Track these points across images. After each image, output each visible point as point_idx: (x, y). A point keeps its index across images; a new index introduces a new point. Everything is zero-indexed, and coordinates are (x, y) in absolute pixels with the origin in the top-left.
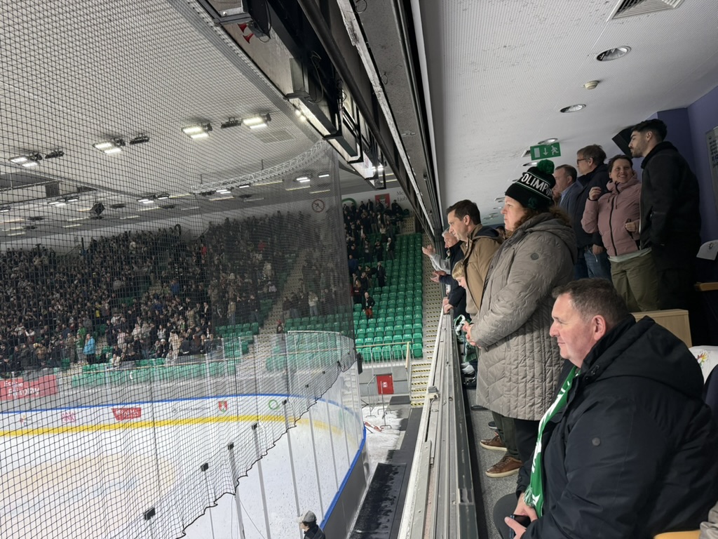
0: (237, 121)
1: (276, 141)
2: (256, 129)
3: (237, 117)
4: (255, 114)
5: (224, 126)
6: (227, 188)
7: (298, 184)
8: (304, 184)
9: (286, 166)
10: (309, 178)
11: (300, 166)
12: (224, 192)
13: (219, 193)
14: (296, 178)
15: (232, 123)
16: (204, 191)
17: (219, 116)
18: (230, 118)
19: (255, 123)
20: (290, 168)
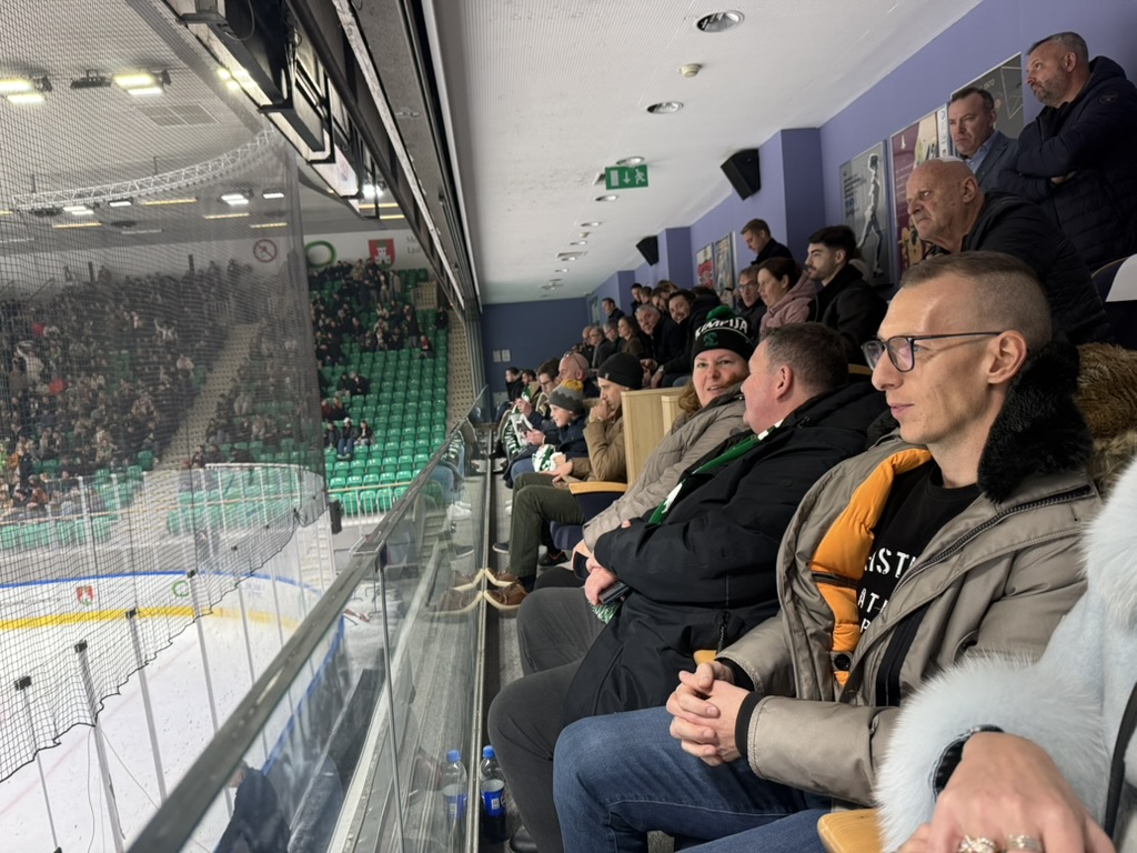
0: (103, 79)
1: (181, 123)
2: (140, 97)
3: (103, 71)
4: (139, 68)
5: (76, 85)
6: (85, 204)
7: (225, 207)
8: (238, 209)
9: (201, 172)
10: (246, 197)
11: (227, 172)
12: (78, 210)
13: (70, 213)
14: (222, 195)
15: (92, 81)
16: (39, 206)
17: (66, 64)
18: (88, 72)
19: (138, 85)
20: (209, 174)
